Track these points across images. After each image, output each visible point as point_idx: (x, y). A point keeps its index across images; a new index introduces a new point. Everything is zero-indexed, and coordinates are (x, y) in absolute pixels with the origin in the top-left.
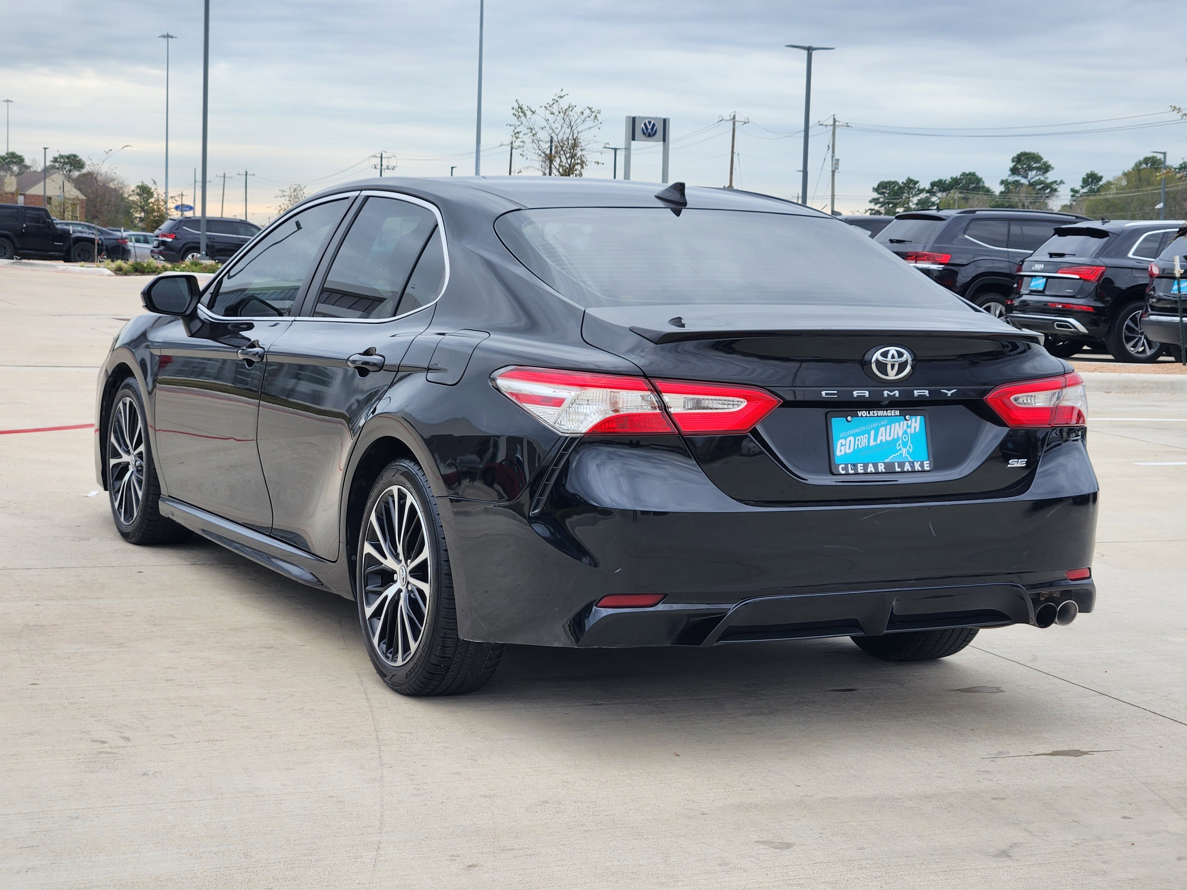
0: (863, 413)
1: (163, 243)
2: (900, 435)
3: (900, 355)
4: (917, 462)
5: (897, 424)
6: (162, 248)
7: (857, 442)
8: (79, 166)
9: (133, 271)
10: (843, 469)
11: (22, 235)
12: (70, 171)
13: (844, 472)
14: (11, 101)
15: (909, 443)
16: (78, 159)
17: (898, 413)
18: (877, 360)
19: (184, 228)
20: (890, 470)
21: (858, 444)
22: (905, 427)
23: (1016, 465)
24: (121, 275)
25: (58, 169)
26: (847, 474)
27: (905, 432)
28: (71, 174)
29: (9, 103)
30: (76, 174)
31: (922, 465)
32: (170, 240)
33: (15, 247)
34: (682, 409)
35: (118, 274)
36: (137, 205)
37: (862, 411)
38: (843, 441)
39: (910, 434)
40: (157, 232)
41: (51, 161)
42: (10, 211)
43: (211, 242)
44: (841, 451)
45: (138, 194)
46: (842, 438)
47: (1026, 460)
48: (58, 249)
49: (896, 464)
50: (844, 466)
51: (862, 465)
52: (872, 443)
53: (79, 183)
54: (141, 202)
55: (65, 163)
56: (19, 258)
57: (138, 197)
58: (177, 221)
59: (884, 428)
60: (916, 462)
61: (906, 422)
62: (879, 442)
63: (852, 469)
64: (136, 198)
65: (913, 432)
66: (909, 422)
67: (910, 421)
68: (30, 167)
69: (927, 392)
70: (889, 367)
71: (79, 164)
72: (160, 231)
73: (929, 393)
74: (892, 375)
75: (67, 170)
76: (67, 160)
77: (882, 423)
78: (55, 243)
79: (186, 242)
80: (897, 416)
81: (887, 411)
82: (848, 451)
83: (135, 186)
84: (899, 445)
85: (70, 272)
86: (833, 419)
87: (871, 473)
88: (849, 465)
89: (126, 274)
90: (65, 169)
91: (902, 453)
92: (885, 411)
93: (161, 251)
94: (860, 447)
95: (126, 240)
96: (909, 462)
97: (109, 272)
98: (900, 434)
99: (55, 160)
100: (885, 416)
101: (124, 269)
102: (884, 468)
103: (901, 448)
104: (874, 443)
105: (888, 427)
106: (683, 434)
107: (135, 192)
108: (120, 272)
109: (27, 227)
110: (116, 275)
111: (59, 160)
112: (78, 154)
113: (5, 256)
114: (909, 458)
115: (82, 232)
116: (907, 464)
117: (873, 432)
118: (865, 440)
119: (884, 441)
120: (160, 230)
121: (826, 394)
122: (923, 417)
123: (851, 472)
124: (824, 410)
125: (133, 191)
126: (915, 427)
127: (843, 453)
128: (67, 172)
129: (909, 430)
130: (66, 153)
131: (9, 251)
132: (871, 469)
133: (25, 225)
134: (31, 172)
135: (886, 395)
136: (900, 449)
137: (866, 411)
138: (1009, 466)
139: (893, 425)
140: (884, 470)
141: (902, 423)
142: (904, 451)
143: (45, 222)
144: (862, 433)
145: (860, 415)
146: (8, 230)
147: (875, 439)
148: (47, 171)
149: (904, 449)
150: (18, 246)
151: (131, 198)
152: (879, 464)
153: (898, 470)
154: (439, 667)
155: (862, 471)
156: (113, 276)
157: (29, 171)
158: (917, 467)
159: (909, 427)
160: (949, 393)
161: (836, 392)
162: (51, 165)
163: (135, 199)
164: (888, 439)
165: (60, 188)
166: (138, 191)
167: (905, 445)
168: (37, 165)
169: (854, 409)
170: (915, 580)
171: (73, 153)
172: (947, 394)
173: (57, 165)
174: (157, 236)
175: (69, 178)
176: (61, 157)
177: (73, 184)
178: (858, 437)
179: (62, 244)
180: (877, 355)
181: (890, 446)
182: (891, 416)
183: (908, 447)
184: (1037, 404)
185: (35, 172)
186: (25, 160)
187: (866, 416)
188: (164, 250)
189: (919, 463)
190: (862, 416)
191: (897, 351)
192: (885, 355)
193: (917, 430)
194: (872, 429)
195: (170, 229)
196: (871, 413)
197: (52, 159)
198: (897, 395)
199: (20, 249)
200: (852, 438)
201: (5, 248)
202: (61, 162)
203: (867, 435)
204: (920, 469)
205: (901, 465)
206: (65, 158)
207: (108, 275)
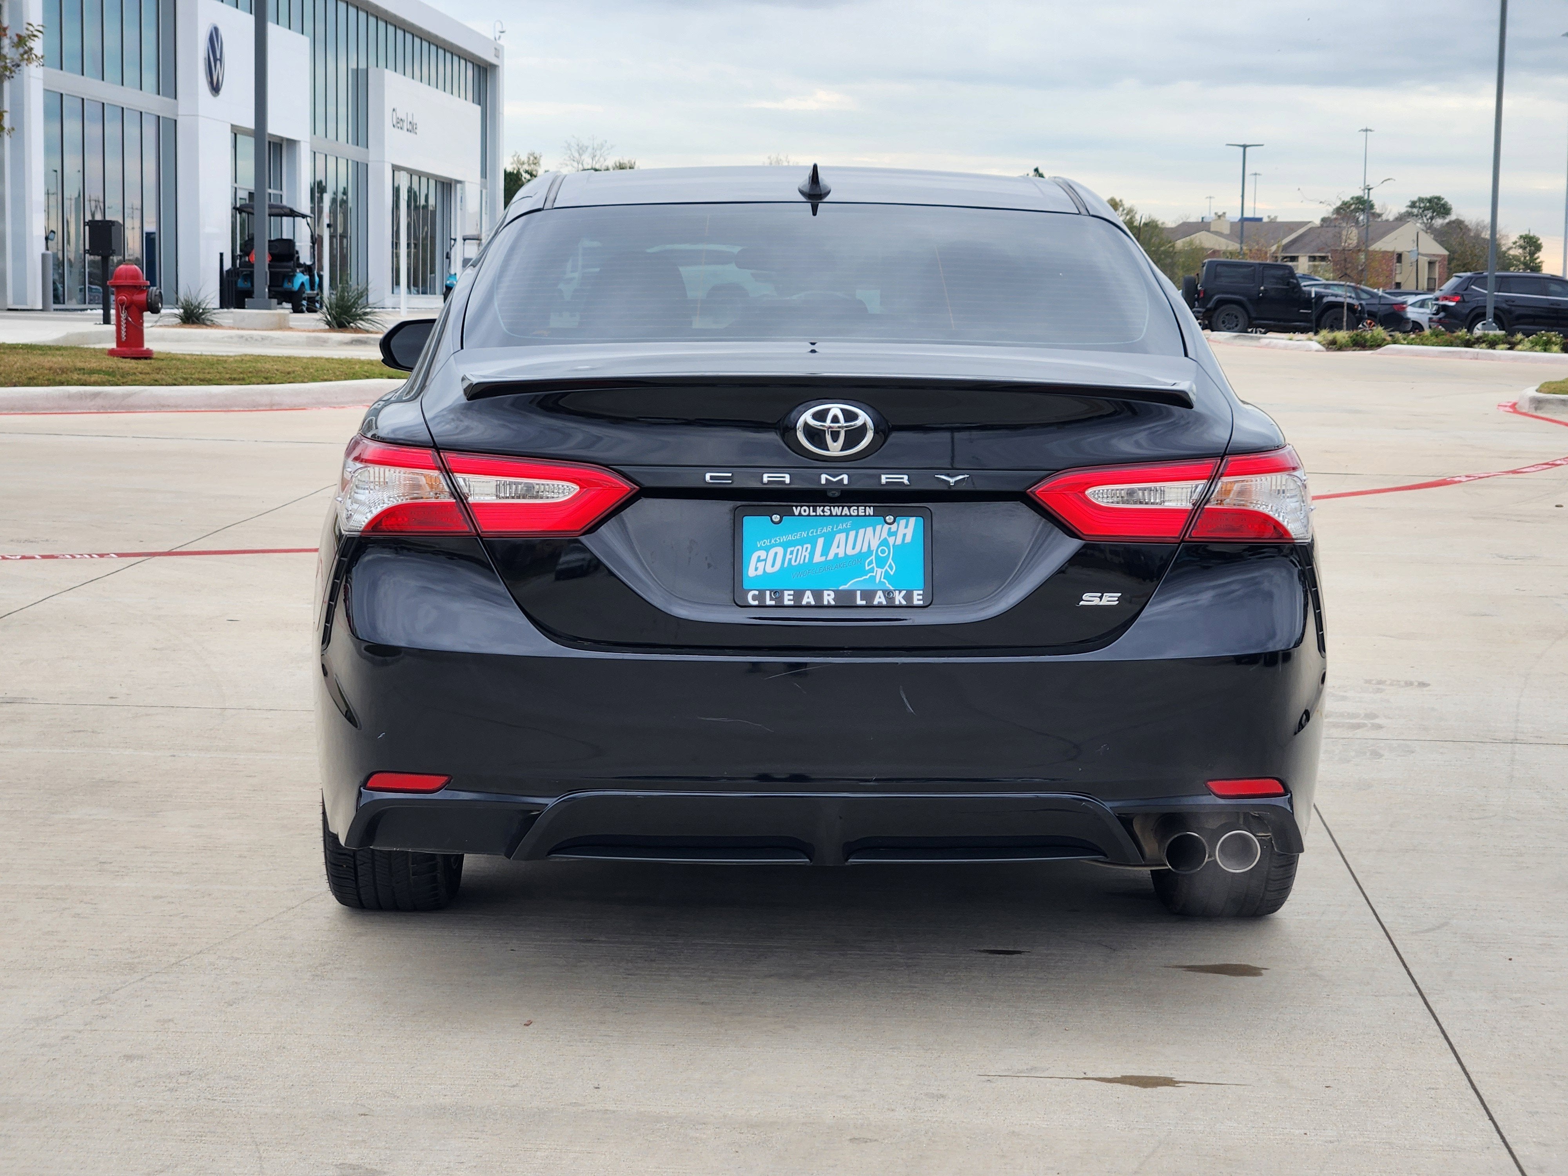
0: (805, 510)
1: (1444, 308)
2: (874, 547)
3: (850, 416)
4: (900, 592)
5: (870, 530)
6: (1442, 314)
7: (788, 556)
8: (1444, 212)
9: (1351, 345)
10: (754, 598)
11: (1259, 301)
12: (1432, 218)
13: (756, 603)
14: (1371, 130)
15: (890, 560)
16: (1442, 202)
17: (870, 511)
18: (806, 424)
19: (1473, 287)
20: (845, 600)
21: (790, 559)
22: (885, 535)
23: (1096, 602)
24: (1335, 350)
25: (1417, 216)
26: (763, 606)
27: (884, 543)
28: (1433, 221)
29: (1369, 133)
30: (1439, 222)
31: (909, 596)
32: (1452, 304)
33: (1249, 317)
34: (495, 498)
35: (1331, 348)
36: (1519, 260)
37: (801, 506)
38: (762, 554)
39: (894, 545)
40: (1437, 293)
41: (1407, 206)
42: (1245, 270)
43: (1509, 305)
44: (756, 569)
45: (1521, 247)
46: (761, 549)
47: (1120, 594)
48: (1306, 318)
49: (858, 593)
50: (757, 593)
51: (792, 592)
52: (818, 558)
53: (1441, 236)
54: (1525, 257)
55: (1426, 209)
56: (1263, 330)
57: (1521, 251)
58: (1463, 278)
59: (843, 535)
60: (897, 592)
61: (887, 526)
62: (831, 556)
63: (771, 599)
64: (1516, 252)
65: (899, 541)
66: (894, 527)
67: (895, 524)
68: (1380, 215)
69: (906, 477)
70: (828, 438)
71: (1444, 209)
72: (1441, 292)
73: (908, 480)
74: (835, 449)
75: (1428, 217)
76: (1428, 204)
77: (840, 527)
78: (1301, 311)
79: (1475, 305)
80: (869, 516)
81: (849, 507)
82: (769, 569)
83: (1518, 236)
84: (870, 563)
85: (1274, 347)
86: (746, 519)
87: (808, 606)
88: (768, 593)
89: (1340, 349)
90: (1426, 216)
91: (875, 577)
92: (846, 508)
93: (1440, 319)
94: (793, 563)
95: (1404, 306)
96: (884, 591)
97: (1319, 347)
98: (875, 544)
99: (1413, 205)
100: (846, 515)
101: (1338, 343)
102: (834, 600)
103: (873, 568)
104: (823, 559)
105: (852, 534)
106: (482, 535)
107: (1518, 244)
108: (1334, 347)
109: (1265, 290)
110: (1328, 351)
111: (1418, 204)
112: (1442, 196)
113: (1236, 329)
114: (887, 585)
115: (1336, 296)
116: (880, 593)
117: (821, 541)
118: (804, 553)
119: (841, 555)
120: (1441, 290)
121: (712, 478)
122: (921, 519)
123: (769, 602)
124: (728, 505)
125: (1515, 243)
126: (905, 535)
127: (760, 572)
128: (1428, 220)
129: (891, 540)
130: (1428, 195)
131: (1242, 321)
132: (808, 599)
133: (1262, 288)
134: (1382, 221)
135: (823, 481)
136: (872, 570)
137: (809, 507)
138: (1082, 603)
139: (861, 531)
140: (833, 603)
141: (879, 527)
142: (879, 573)
143: (1288, 284)
144: (801, 542)
145: (797, 513)
146: (1241, 294)
147: (825, 552)
148: (1401, 219)
149: (879, 570)
150: (1254, 315)
151: (1512, 252)
152: (826, 593)
153: (860, 602)
154: (341, 868)
155: (792, 603)
156: (1323, 351)
157: (1379, 220)
158: (899, 599)
159: (890, 534)
160: (952, 481)
161: (730, 475)
162: (1407, 212)
163: (1517, 254)
164: (850, 552)
165: (1413, 240)
166: (1521, 242)
167: (881, 562)
168: (1387, 212)
169: (789, 504)
170: (876, 780)
171: (1437, 194)
172: (949, 482)
173: (1415, 211)
174: (1437, 299)
175: (1430, 228)
176: (1421, 200)
177: (1432, 236)
178: (792, 549)
179: (1310, 311)
180: (807, 417)
181: (856, 563)
182: (858, 516)
183: (887, 567)
184: (1166, 504)
185: (1387, 221)
186: (1375, 207)
187: (809, 515)
188: (1444, 317)
189: (904, 593)
190: (800, 515)
191: (842, 410)
192: (821, 416)
193: (908, 539)
194: (821, 536)
195: (1454, 289)
196: (819, 510)
197: (1409, 204)
198: (846, 482)
199: (1256, 319)
200: (780, 550)
201: (1236, 317)
202: (1420, 208)
203: (809, 546)
204: (904, 603)
205: (868, 595)
206: (1426, 202)
207: (1317, 351)
